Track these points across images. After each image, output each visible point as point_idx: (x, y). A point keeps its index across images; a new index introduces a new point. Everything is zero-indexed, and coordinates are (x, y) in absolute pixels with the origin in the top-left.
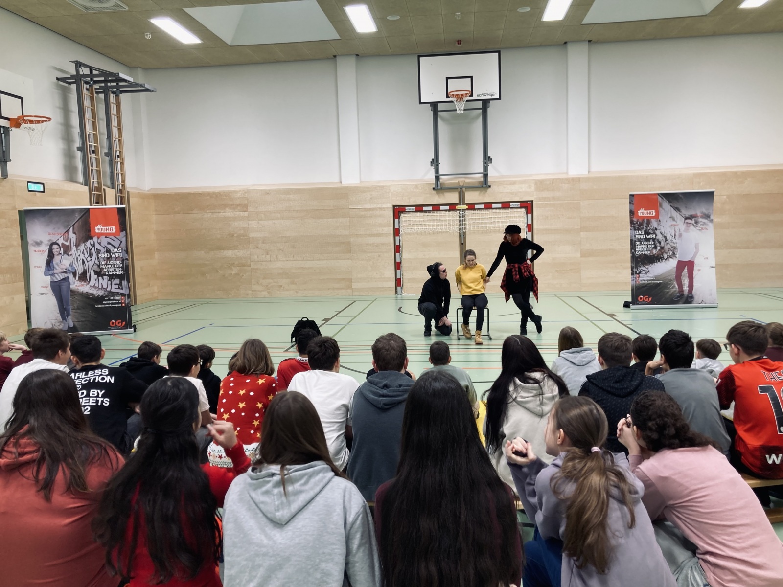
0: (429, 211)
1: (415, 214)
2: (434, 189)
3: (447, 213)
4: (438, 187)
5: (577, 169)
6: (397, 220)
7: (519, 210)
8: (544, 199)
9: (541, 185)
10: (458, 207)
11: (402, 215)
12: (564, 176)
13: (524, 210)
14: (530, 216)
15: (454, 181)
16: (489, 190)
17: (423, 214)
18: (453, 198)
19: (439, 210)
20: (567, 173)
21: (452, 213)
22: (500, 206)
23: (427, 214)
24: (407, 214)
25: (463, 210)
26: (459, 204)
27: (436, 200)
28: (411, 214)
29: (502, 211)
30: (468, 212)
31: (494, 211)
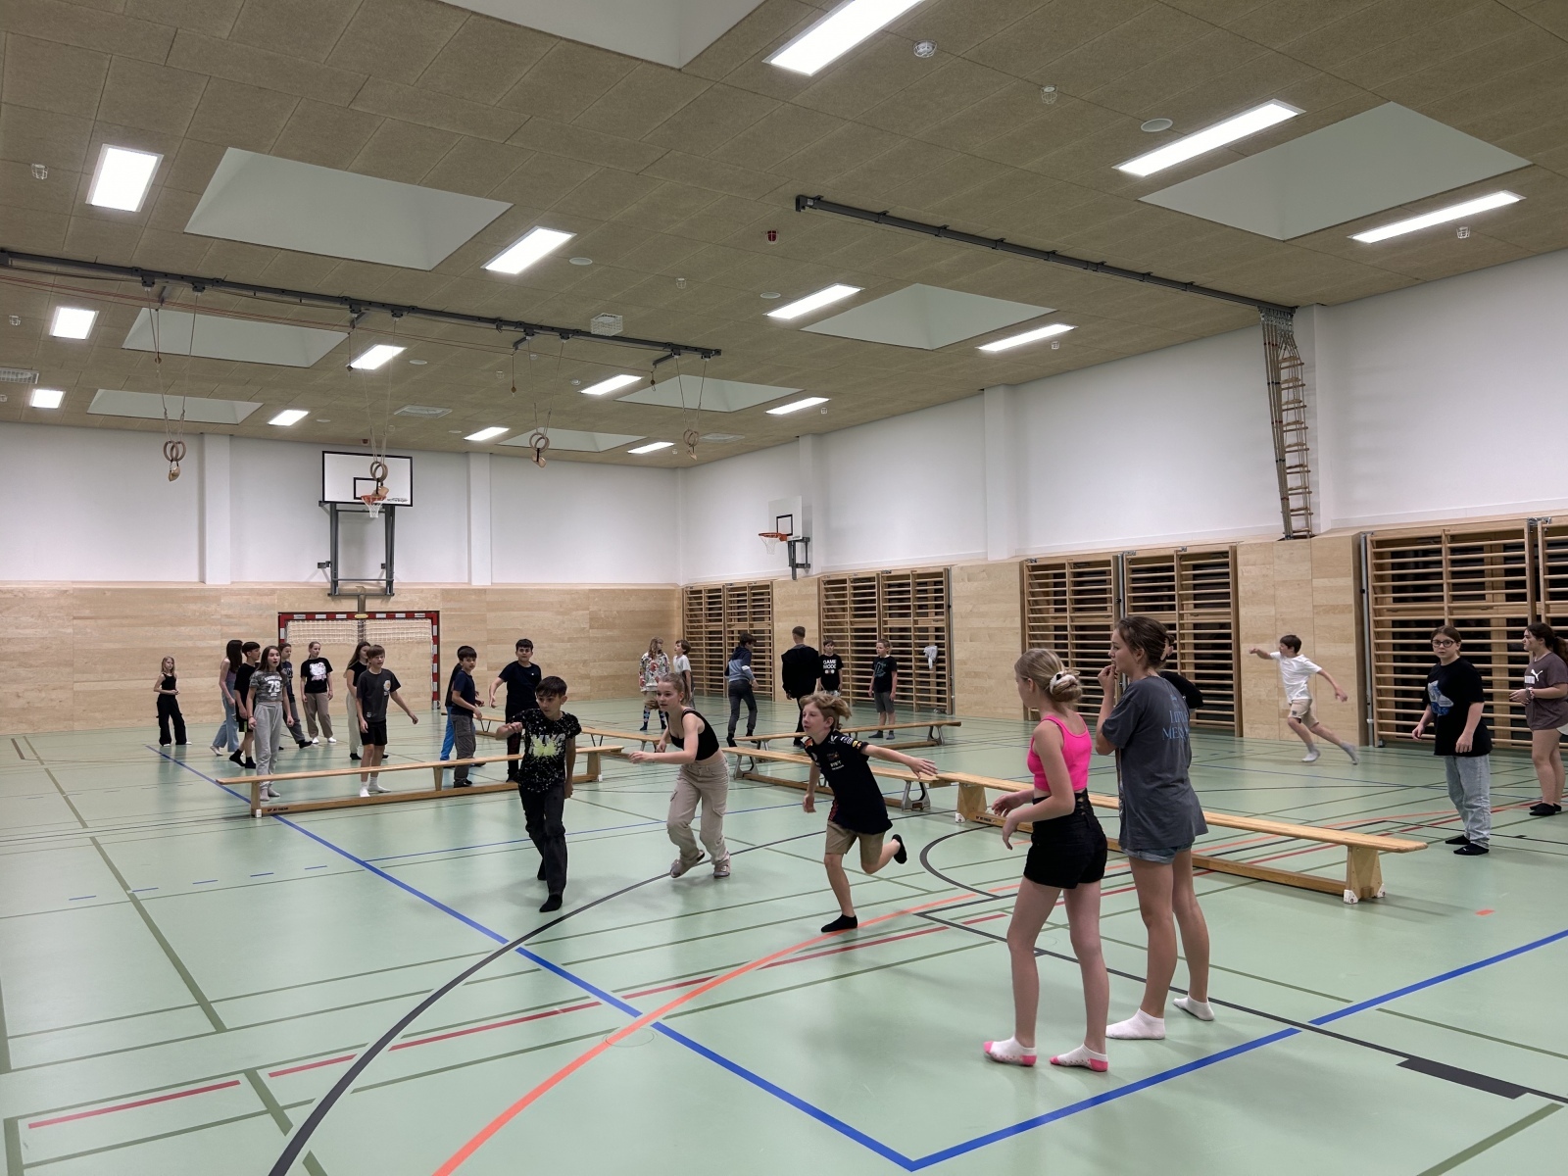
0: (323, 620)
1: (306, 623)
2: (329, 595)
3: (345, 622)
4: (334, 592)
5: (480, 581)
6: (282, 630)
7: (424, 621)
8: (451, 609)
9: (447, 594)
10: (357, 616)
11: (290, 623)
12: (466, 587)
13: (429, 621)
14: (435, 627)
15: (352, 587)
16: (392, 598)
17: (316, 623)
18: (351, 605)
19: (334, 619)
20: (470, 583)
21: (350, 622)
22: (403, 615)
23: (320, 622)
24: (296, 623)
25: (362, 619)
26: (357, 613)
27: (332, 607)
28: (301, 623)
29: (407, 621)
30: (368, 622)
31: (397, 621)
